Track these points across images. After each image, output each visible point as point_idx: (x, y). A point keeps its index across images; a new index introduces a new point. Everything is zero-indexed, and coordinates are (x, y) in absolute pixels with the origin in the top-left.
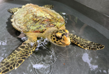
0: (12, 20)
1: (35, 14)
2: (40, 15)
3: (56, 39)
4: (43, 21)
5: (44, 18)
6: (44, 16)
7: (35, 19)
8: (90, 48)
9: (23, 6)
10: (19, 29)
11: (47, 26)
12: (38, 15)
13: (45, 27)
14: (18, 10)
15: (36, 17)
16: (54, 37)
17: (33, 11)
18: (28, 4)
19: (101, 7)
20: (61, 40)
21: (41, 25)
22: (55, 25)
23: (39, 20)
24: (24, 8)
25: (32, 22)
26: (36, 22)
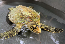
0: (9, 15)
1: (22, 13)
3: (33, 29)
4: (27, 18)
5: (27, 16)
6: (27, 15)
7: (22, 16)
8: (55, 32)
9: (17, 7)
10: (12, 21)
12: (24, 14)
13: (27, 22)
15: (23, 15)
17: (21, 11)
18: (19, 6)
19: (62, 8)
20: (36, 29)
21: (25, 21)
22: (33, 21)
23: (24, 17)
24: (17, 8)
25: (20, 18)
26: (22, 18)
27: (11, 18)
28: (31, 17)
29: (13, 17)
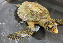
2: (35, 10)
4: (38, 15)
11: (40, 18)
13: (39, 19)
14: (20, 6)
15: (33, 12)
16: (47, 27)
18: (25, 2)
21: (37, 18)
23: (35, 14)
24: (23, 5)
25: (30, 15)
26: (33, 15)
27: (21, 16)
28: (42, 13)
29: (22, 14)
